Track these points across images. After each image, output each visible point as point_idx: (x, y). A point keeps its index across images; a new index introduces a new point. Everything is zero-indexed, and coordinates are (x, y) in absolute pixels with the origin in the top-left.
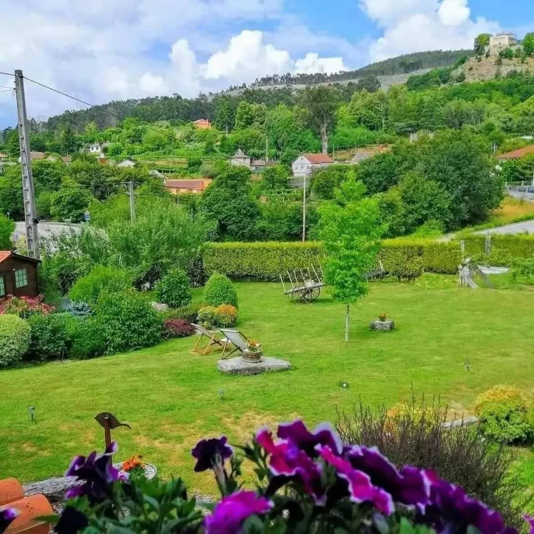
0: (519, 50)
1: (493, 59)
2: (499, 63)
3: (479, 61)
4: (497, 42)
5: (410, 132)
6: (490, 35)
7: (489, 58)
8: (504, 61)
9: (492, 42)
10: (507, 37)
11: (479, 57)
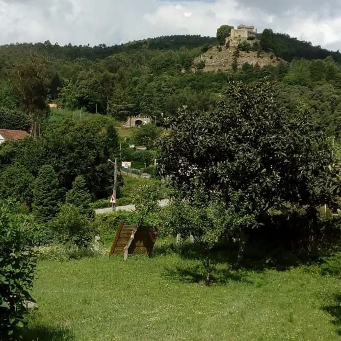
0: (255, 44)
1: (231, 51)
2: (237, 54)
3: (220, 51)
4: (237, 35)
5: (127, 115)
6: (231, 27)
7: (228, 49)
8: (242, 53)
9: (232, 34)
10: (246, 31)
11: (219, 46)
